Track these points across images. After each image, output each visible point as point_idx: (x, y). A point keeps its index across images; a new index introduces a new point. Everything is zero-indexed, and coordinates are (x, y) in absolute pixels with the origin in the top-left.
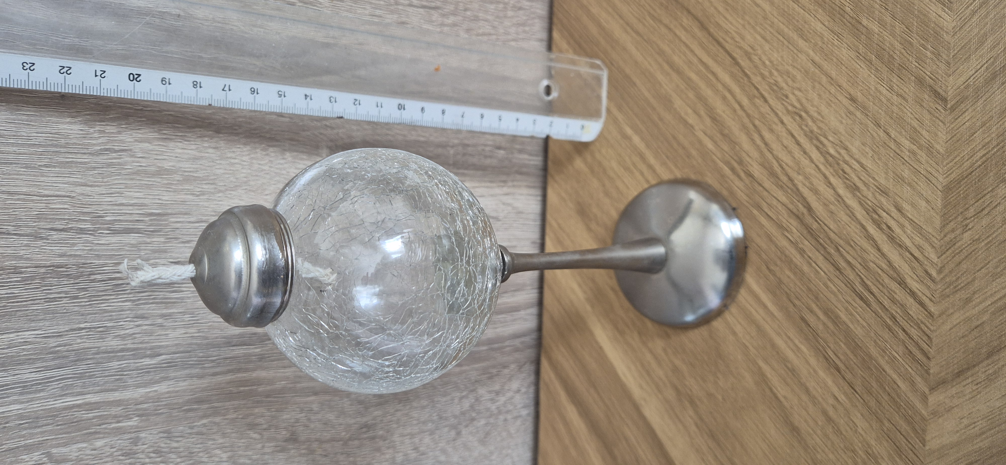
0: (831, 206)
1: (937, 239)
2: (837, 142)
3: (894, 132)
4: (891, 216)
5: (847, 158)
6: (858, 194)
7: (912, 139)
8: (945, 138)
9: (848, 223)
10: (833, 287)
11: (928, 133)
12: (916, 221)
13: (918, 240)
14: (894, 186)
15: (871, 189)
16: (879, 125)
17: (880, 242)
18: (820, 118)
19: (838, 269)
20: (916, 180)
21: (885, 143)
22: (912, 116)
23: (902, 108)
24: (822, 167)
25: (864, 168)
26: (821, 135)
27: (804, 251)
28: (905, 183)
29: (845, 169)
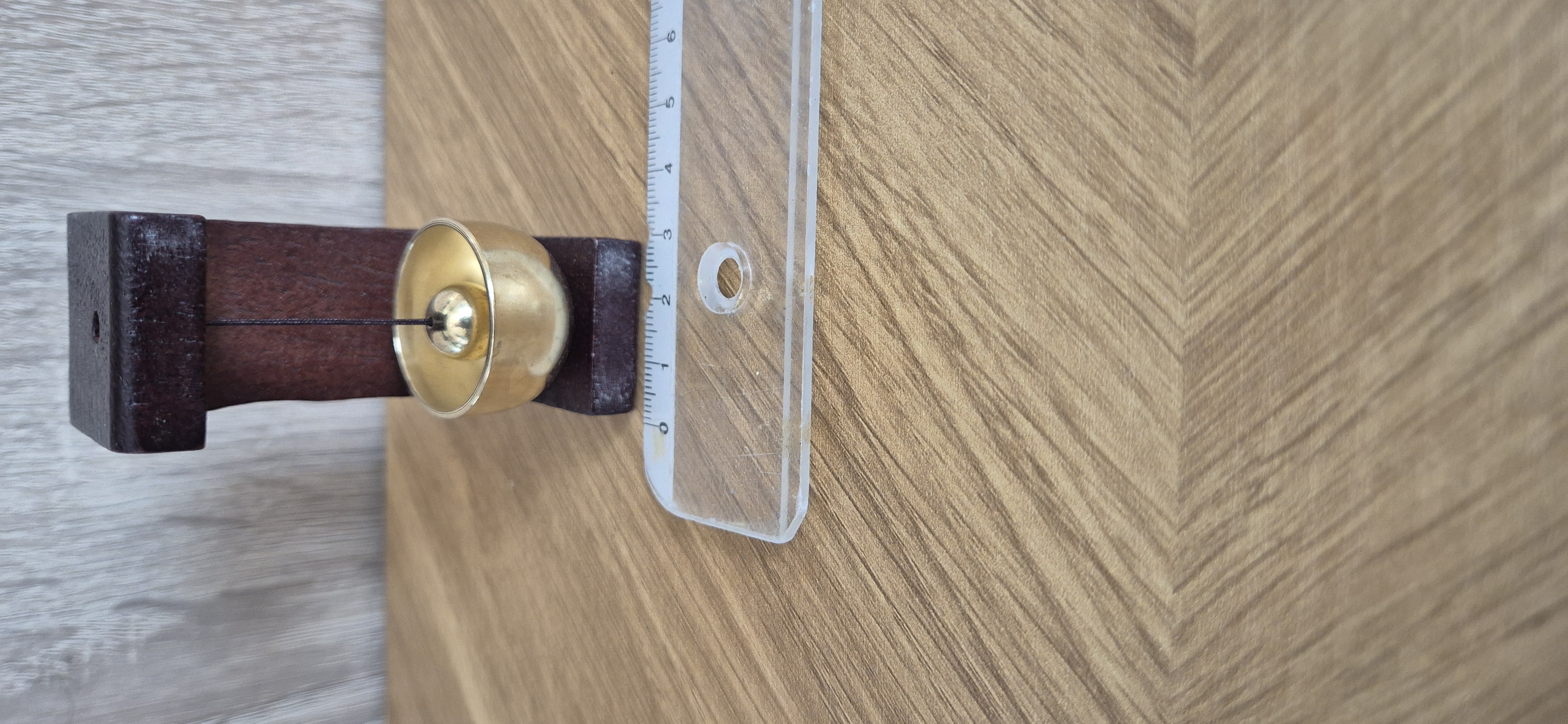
0: (898, 393)
1: (1170, 522)
2: (908, 193)
3: (1047, 155)
4: (1043, 434)
5: (933, 243)
6: (962, 358)
7: (1098, 177)
8: (1187, 170)
9: (940, 450)
10: (908, 648)
11: (1139, 158)
12: (1112, 457)
13: (1119, 522)
14: (1051, 334)
15: (993, 343)
16: (1008, 136)
17: (1017, 518)
18: (866, 118)
19: (917, 592)
20: (1108, 316)
21: (1026, 194)
22: (1095, 102)
23: (1068, 72)
24: (874, 271)
25: (974, 276)
26: (871, 173)
27: (839, 524)
28: (1080, 325)
29: (927, 277)
